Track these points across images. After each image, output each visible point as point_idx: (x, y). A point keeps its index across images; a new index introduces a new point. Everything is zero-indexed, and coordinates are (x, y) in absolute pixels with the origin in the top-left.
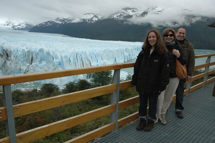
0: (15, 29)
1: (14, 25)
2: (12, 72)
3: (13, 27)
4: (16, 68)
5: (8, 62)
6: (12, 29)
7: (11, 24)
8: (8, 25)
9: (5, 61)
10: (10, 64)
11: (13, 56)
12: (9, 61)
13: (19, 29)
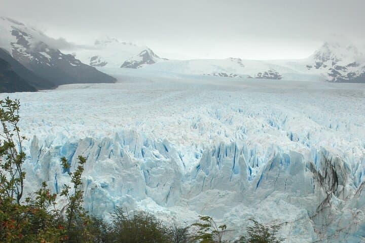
0: (341, 80)
1: (339, 64)
2: (340, 230)
3: (334, 73)
4: (355, 221)
5: (335, 200)
6: (331, 78)
7: (329, 63)
8: (318, 66)
9: (328, 195)
10: (340, 206)
11: (350, 180)
12: (338, 196)
13: (352, 79)
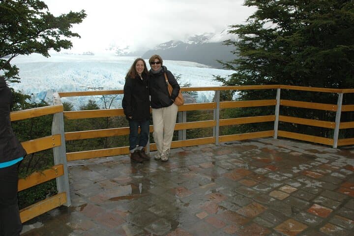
0: (121, 55)
1: (120, 48)
3: (118, 53)
6: (117, 54)
7: (115, 48)
8: (111, 49)
13: (126, 54)
